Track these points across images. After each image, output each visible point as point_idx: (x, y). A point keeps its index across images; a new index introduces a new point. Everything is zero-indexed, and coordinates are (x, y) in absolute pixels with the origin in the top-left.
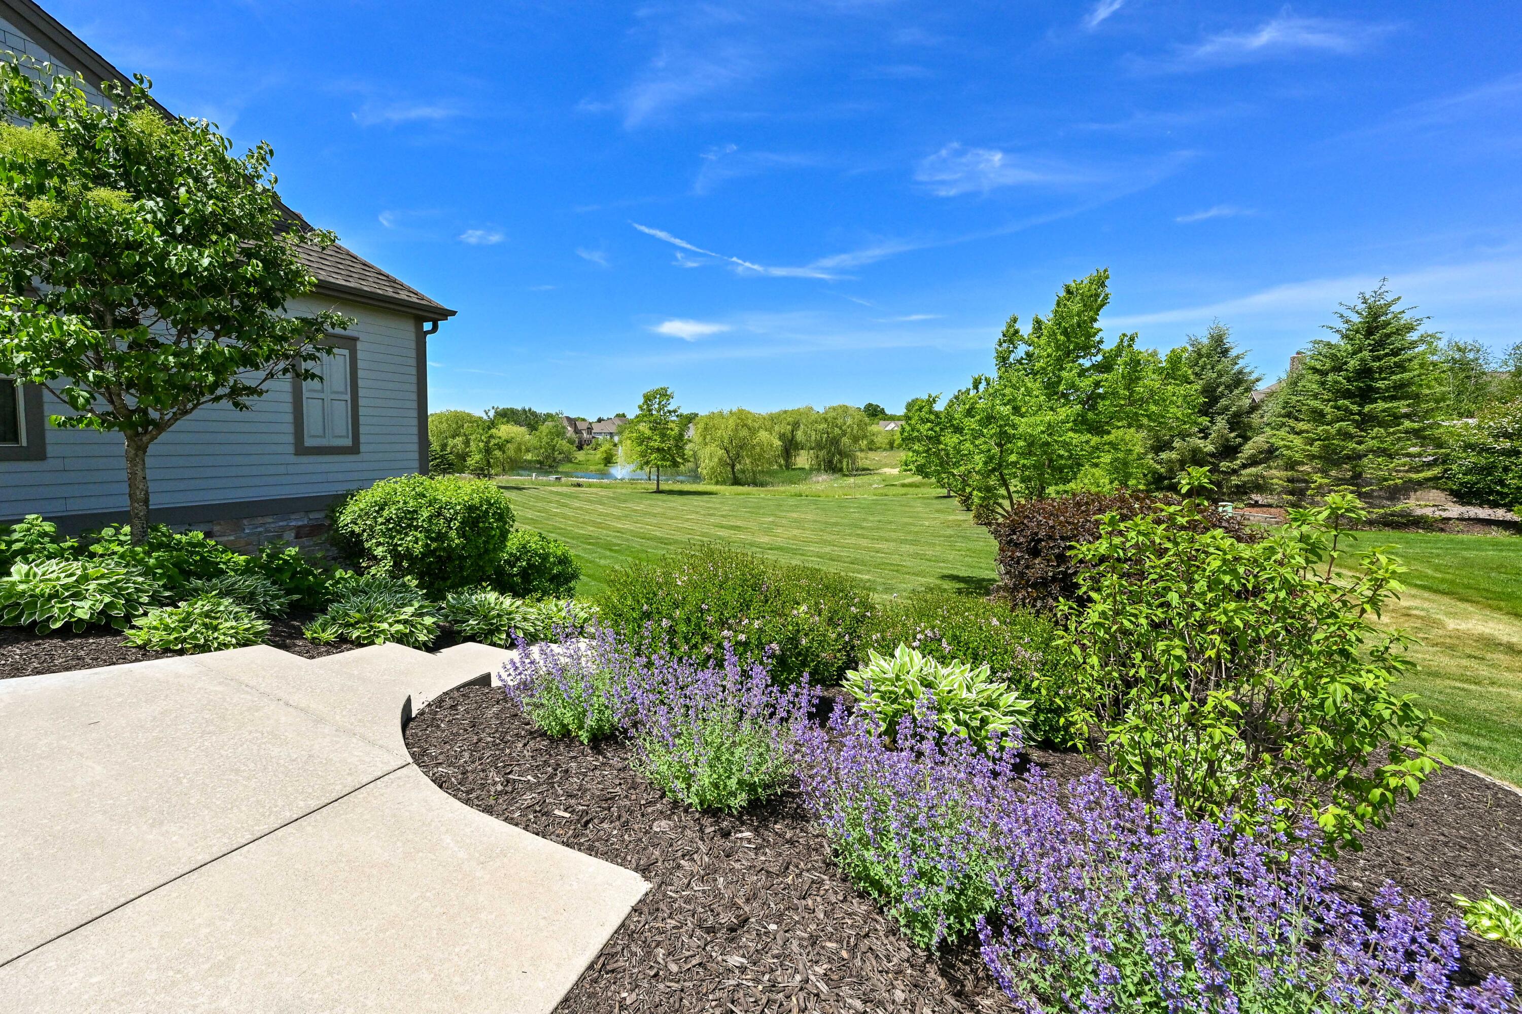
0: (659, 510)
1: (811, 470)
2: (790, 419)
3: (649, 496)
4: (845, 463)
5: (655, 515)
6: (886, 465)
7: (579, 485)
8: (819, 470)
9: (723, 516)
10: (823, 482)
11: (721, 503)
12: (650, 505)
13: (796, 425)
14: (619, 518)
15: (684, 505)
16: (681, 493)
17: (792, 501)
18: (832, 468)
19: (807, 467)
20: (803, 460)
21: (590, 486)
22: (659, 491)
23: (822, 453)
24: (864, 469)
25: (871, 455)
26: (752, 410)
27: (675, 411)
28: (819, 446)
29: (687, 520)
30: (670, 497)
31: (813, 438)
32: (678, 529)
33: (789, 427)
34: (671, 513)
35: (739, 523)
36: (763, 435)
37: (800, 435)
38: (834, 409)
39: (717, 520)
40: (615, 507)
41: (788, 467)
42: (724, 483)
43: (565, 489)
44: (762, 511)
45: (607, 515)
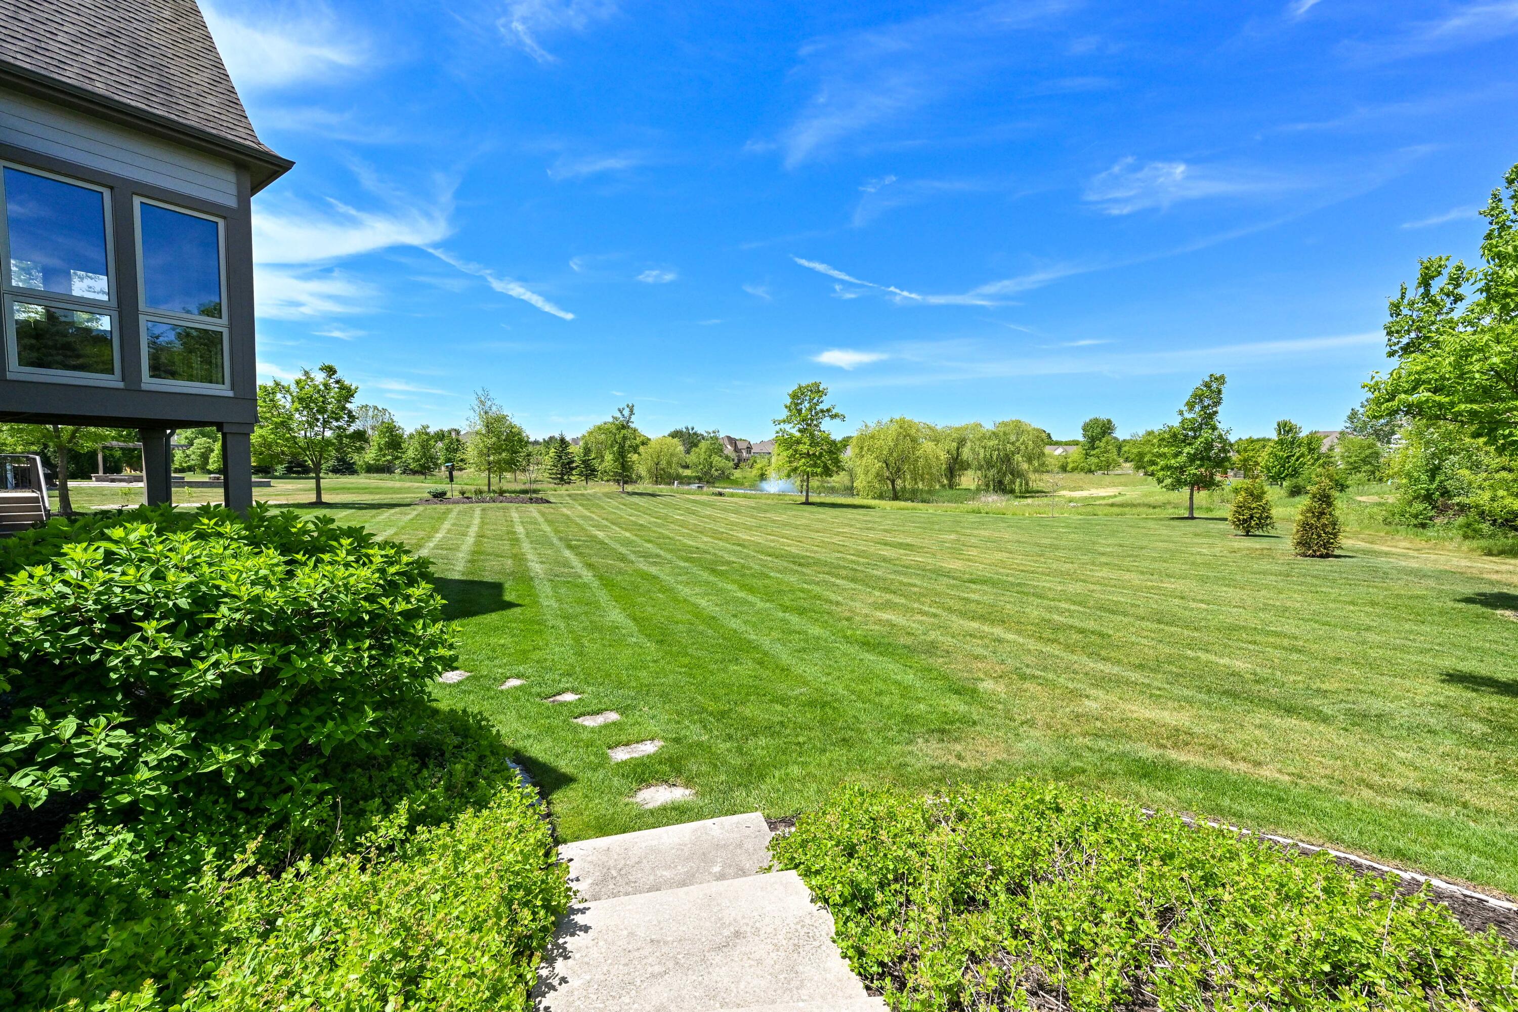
0: (804, 521)
1: (978, 490)
2: (954, 435)
3: (795, 507)
4: (1017, 484)
5: (797, 527)
6: (1064, 488)
7: (721, 494)
8: (987, 491)
9: (886, 531)
10: (995, 501)
11: (881, 517)
12: (794, 516)
13: (962, 442)
14: (750, 528)
15: (836, 517)
16: (834, 505)
17: (972, 518)
18: (1001, 487)
19: (973, 487)
20: (969, 480)
21: (732, 495)
22: (807, 503)
23: (992, 473)
24: (1038, 492)
25: (1046, 477)
26: (916, 420)
27: (828, 410)
28: (989, 464)
29: (838, 534)
30: (820, 509)
31: (982, 455)
32: (823, 544)
33: (955, 444)
34: (820, 526)
35: (909, 540)
36: (928, 446)
37: (966, 453)
38: (1005, 424)
39: (879, 536)
40: (752, 516)
41: (951, 486)
42: (881, 497)
43: (704, 498)
44: (937, 527)
45: (736, 524)
